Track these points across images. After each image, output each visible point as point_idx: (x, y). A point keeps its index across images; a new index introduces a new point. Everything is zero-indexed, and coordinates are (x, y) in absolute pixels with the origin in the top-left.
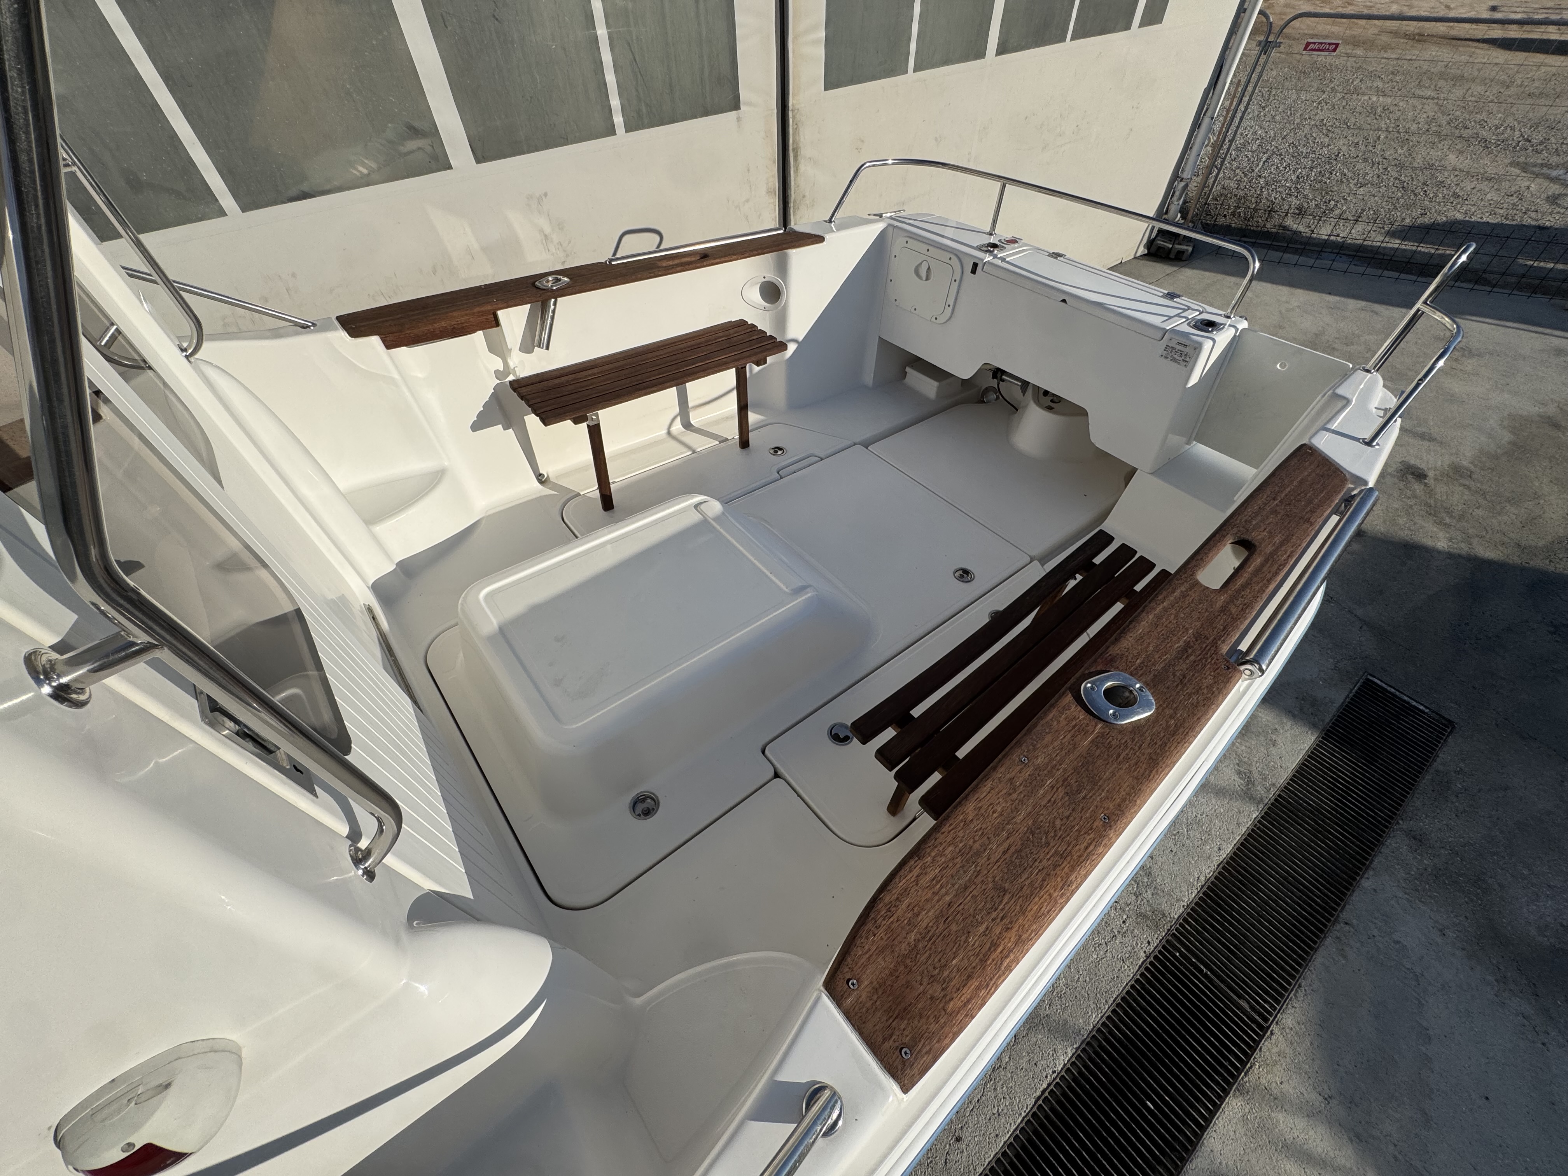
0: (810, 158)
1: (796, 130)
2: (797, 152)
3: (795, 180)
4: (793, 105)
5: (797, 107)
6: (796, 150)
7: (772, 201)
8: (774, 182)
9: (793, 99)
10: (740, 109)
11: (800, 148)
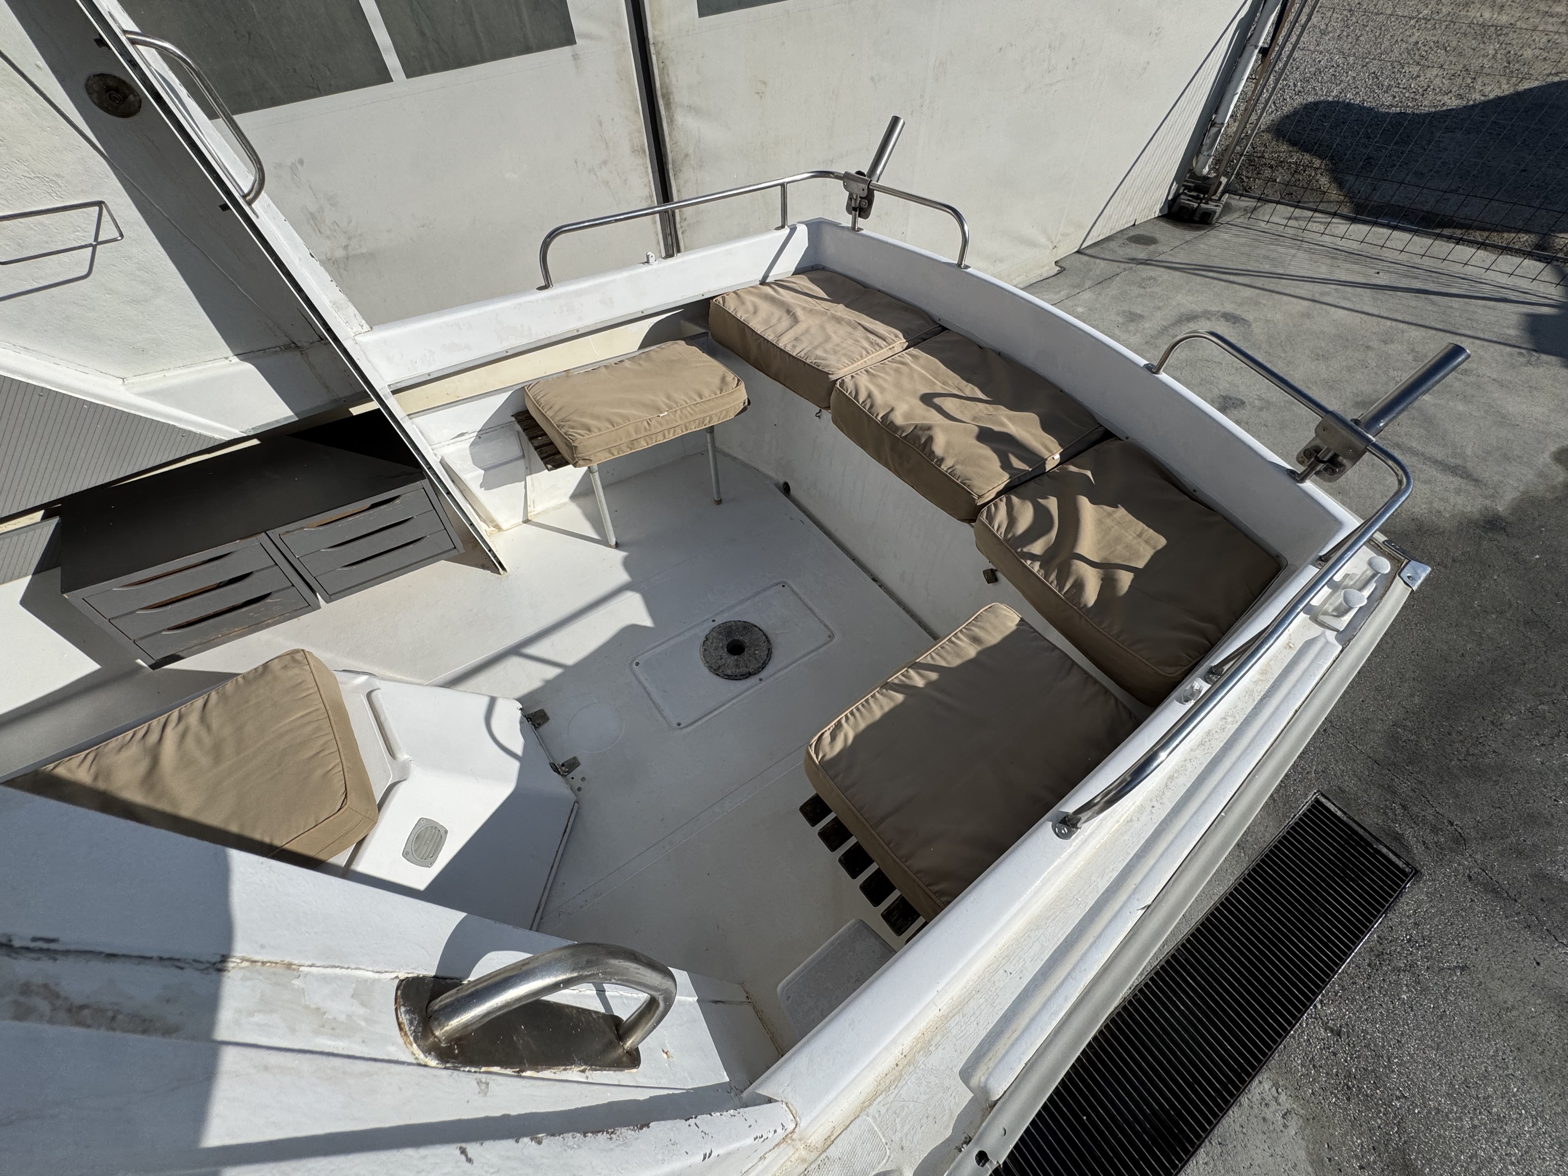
0: (690, 107)
1: (662, 70)
2: (669, 99)
3: (670, 135)
4: (654, 37)
5: (661, 39)
6: (667, 96)
7: (641, 161)
8: (643, 139)
9: (654, 28)
10: (576, 43)
11: (671, 93)
